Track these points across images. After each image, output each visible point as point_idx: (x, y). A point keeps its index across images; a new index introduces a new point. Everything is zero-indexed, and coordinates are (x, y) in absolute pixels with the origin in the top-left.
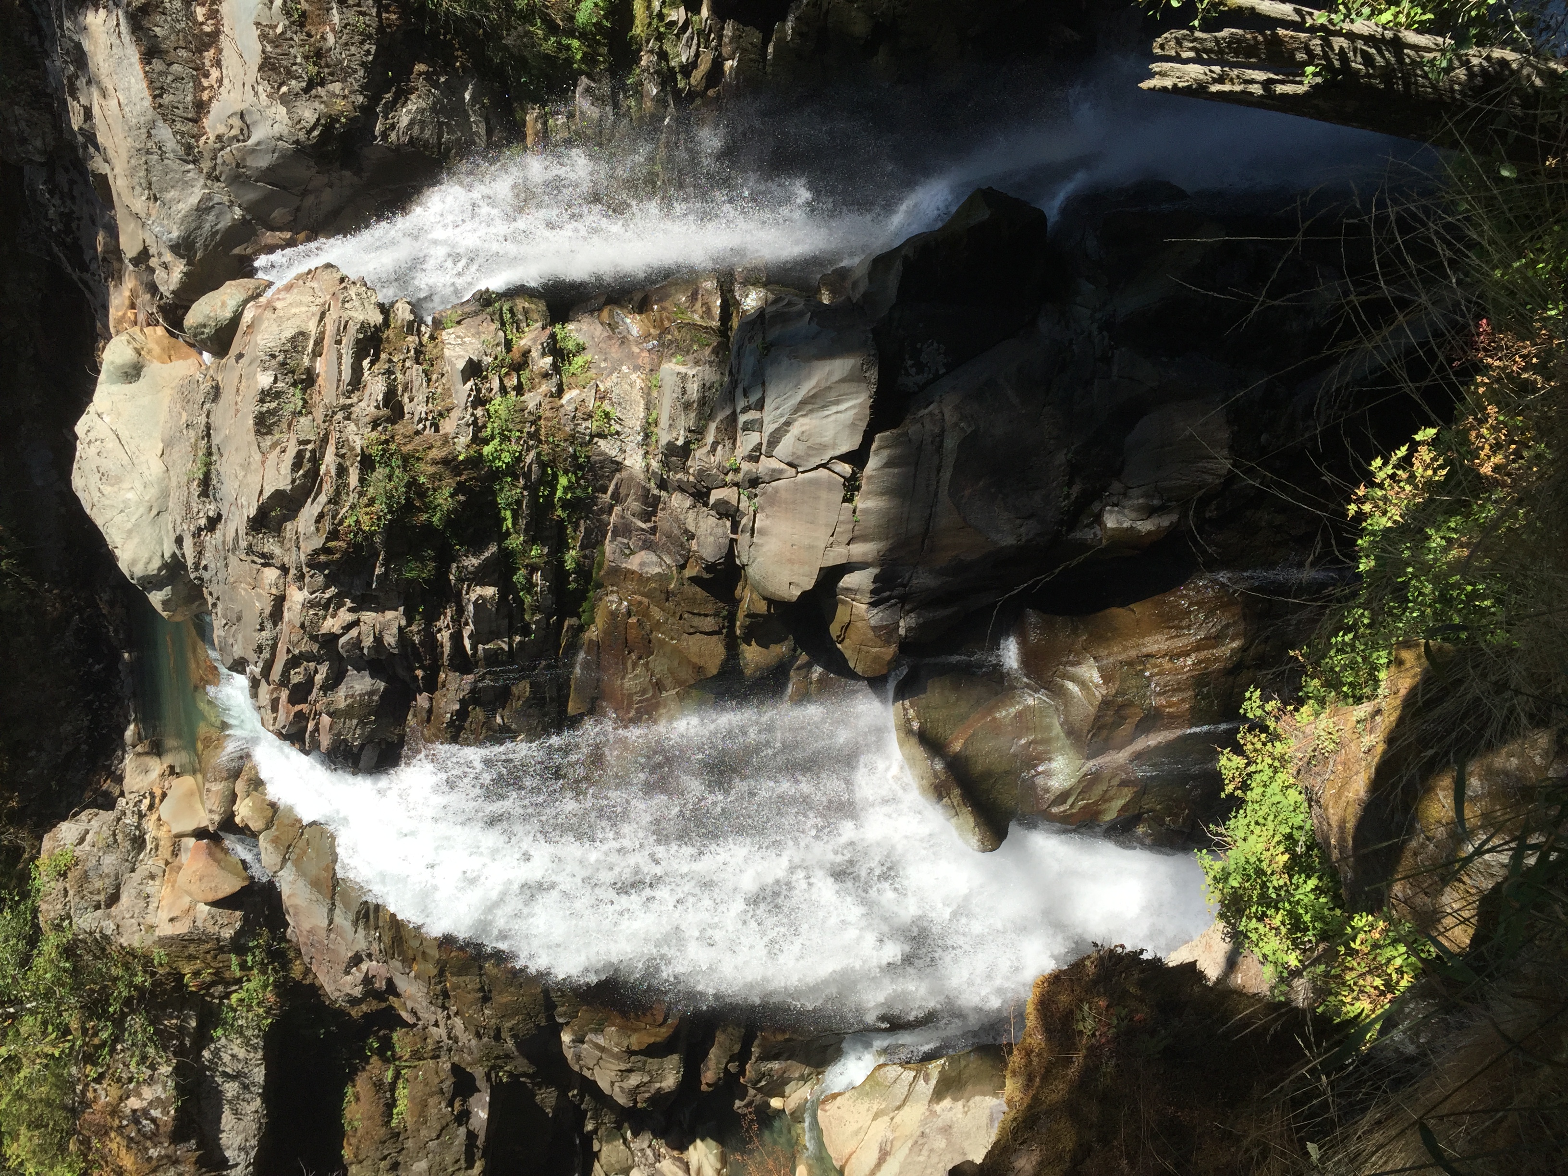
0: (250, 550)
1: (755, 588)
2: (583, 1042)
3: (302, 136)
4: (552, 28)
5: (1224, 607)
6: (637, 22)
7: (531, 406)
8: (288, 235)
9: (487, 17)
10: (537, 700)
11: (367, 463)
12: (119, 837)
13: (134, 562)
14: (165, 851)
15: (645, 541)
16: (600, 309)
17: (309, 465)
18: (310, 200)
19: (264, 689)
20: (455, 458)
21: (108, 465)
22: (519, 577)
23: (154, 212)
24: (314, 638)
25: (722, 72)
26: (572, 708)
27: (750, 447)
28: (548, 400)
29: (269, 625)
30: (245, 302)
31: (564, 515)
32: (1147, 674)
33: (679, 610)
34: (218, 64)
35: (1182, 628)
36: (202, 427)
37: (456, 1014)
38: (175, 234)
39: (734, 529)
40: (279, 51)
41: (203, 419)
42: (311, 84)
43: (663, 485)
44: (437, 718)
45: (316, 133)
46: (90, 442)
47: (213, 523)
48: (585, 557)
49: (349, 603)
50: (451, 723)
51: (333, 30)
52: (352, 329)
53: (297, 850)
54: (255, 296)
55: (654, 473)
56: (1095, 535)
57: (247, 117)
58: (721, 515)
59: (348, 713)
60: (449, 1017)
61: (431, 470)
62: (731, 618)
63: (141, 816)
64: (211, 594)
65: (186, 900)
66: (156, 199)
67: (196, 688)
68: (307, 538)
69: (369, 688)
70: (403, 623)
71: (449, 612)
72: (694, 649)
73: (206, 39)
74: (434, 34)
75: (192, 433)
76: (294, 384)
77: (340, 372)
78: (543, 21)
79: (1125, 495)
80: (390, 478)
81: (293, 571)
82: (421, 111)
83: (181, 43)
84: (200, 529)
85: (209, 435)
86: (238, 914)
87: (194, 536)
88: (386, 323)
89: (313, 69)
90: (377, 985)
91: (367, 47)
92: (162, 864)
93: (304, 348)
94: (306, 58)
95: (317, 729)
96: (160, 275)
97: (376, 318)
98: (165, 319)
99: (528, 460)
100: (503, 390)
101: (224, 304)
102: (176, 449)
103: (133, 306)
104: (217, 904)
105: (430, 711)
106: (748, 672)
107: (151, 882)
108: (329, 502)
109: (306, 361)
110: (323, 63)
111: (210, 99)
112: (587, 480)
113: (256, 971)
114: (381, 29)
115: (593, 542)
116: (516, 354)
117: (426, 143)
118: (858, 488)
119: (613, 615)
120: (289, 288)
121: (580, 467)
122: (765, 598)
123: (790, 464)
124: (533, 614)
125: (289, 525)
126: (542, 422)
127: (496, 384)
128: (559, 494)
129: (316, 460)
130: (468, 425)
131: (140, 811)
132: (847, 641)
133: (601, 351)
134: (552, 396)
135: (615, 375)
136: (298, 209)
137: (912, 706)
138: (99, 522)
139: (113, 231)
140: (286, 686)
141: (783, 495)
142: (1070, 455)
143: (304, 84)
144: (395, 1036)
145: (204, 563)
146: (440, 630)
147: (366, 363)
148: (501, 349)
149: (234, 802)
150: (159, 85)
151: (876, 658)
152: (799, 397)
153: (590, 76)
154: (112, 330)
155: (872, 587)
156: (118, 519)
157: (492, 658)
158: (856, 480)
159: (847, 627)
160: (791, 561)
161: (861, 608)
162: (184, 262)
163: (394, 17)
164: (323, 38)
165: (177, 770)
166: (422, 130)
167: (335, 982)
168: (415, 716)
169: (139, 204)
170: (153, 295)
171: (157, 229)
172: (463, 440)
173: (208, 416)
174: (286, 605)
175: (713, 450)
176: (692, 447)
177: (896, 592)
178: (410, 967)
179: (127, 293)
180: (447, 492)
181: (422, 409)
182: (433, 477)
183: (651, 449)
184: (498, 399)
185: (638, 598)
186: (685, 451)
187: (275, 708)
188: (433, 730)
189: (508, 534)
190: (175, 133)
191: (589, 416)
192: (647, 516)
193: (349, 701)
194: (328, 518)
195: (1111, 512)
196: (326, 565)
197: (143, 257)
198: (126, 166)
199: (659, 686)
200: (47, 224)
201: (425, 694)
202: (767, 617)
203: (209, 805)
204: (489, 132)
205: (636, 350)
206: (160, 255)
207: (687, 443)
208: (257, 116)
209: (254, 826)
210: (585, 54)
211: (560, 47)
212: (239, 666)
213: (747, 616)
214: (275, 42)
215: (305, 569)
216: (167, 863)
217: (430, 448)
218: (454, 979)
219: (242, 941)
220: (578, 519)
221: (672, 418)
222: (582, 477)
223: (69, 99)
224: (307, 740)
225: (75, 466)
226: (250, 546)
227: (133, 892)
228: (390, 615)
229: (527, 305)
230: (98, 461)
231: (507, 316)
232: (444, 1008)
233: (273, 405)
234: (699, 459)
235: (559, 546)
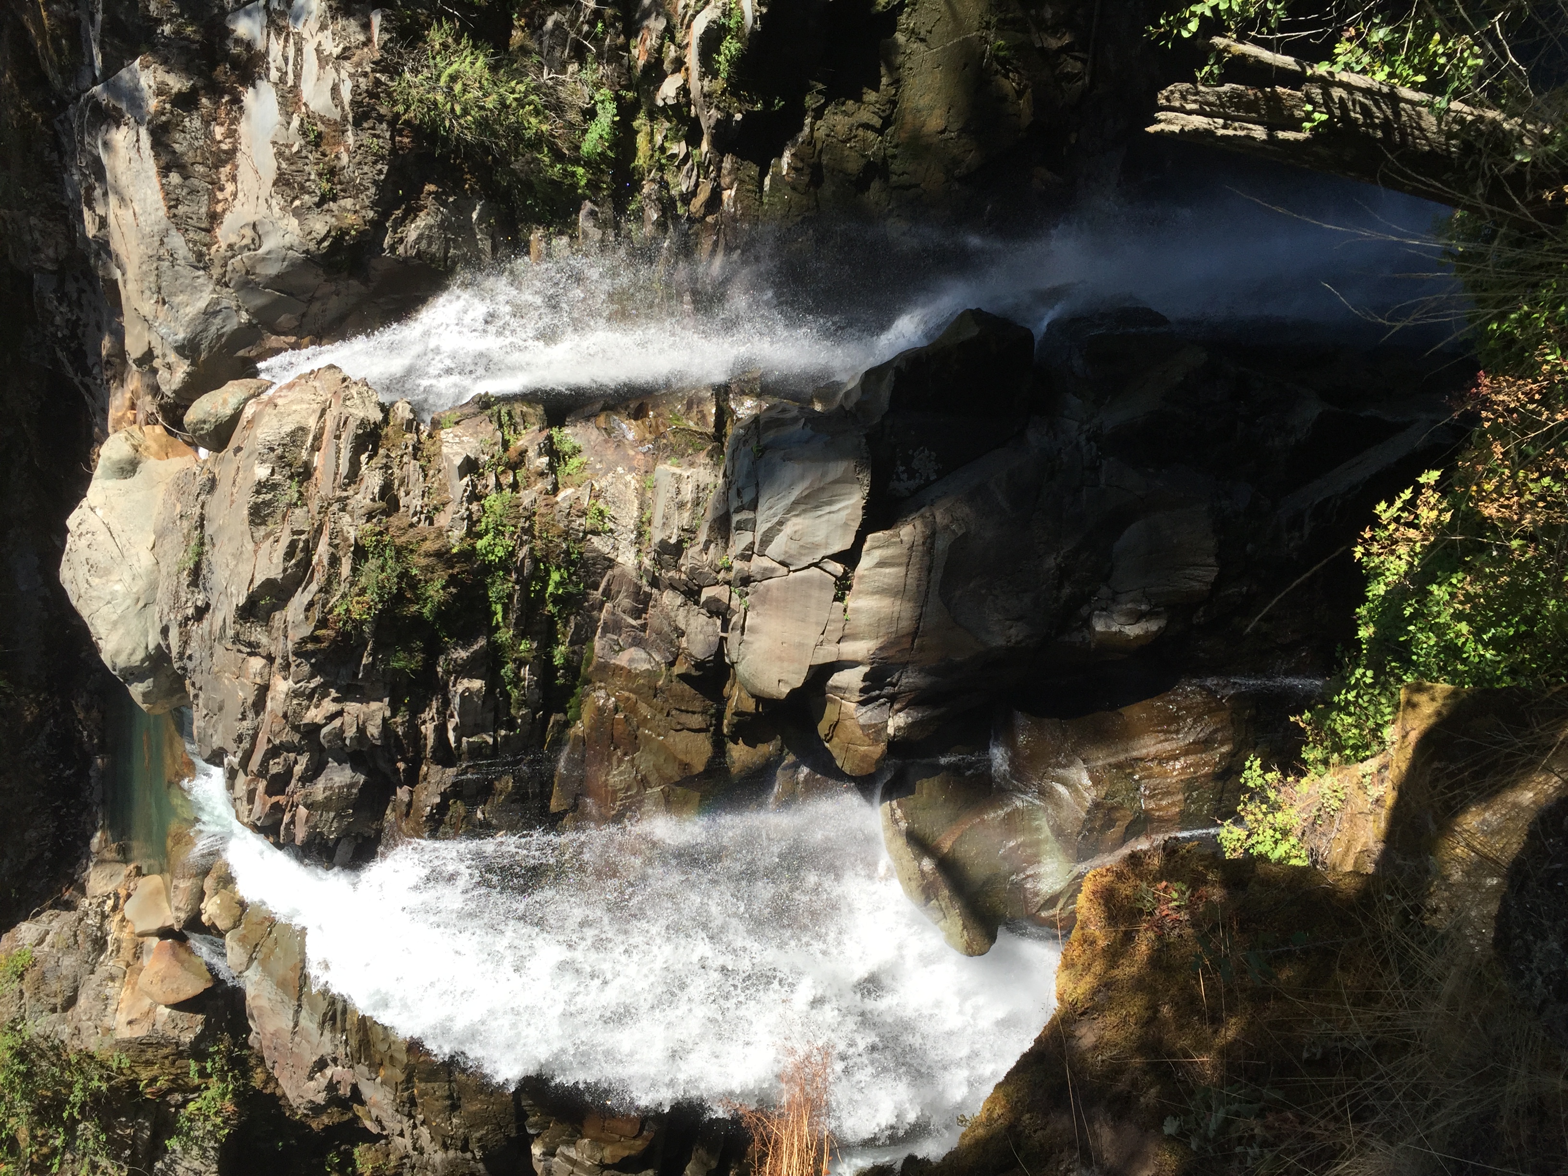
0: (236, 639)
1: (744, 686)
2: (554, 1155)
3: (312, 246)
4: (558, 156)
5: (1210, 712)
6: (640, 154)
7: (526, 502)
8: (293, 339)
9: (497, 144)
10: (519, 796)
11: (360, 553)
12: (80, 938)
13: (117, 653)
14: (127, 953)
15: (634, 638)
16: (596, 415)
17: (301, 555)
18: (316, 307)
19: (242, 781)
20: (448, 551)
21: (97, 556)
22: (508, 670)
23: (161, 316)
24: (295, 728)
25: (721, 201)
26: (554, 805)
27: (743, 546)
28: (543, 496)
29: (250, 715)
30: (246, 400)
31: (555, 610)
32: (1136, 777)
33: (667, 707)
34: (234, 179)
35: (1170, 732)
36: (196, 518)
37: (423, 1123)
38: (181, 336)
39: (725, 628)
40: (293, 168)
41: (197, 510)
42: (323, 200)
43: (655, 582)
44: (417, 810)
45: (326, 244)
46: (81, 535)
47: (201, 612)
48: (574, 652)
49: (333, 693)
50: (431, 816)
51: (347, 150)
52: (352, 425)
53: (264, 950)
54: (256, 395)
55: (646, 570)
56: (1084, 638)
57: (258, 228)
58: (712, 614)
59: (326, 805)
60: (415, 1127)
61: (423, 562)
62: (719, 716)
63: (104, 917)
64: (193, 684)
65: (147, 1002)
66: (164, 303)
67: (170, 784)
68: (296, 626)
69: (348, 781)
70: (388, 713)
71: (434, 704)
72: (681, 746)
73: (223, 156)
74: (444, 158)
75: (185, 524)
76: (291, 477)
77: (338, 466)
78: (550, 150)
79: (1114, 600)
80: (383, 569)
81: (279, 661)
82: (430, 227)
83: (199, 159)
84: (187, 619)
85: (202, 526)
86: (200, 1017)
87: (180, 626)
88: (386, 421)
89: (325, 186)
90: (341, 1092)
91: (379, 167)
92: (123, 965)
93: (303, 443)
94: (320, 175)
95: (292, 821)
96: (163, 375)
97: (377, 416)
98: (165, 418)
99: (521, 555)
100: (499, 486)
101: (225, 402)
102: (169, 539)
103: (133, 406)
104: (178, 1006)
105: (410, 804)
106: (735, 770)
107: (110, 984)
108: (320, 591)
109: (304, 455)
110: (336, 180)
111: (224, 211)
112: (579, 577)
113: (215, 1078)
114: (393, 151)
115: (583, 638)
116: (512, 453)
117: (433, 257)
118: (849, 588)
119: (600, 710)
120: (291, 386)
121: (572, 563)
122: (753, 696)
123: (783, 563)
124: (519, 709)
125: (278, 615)
126: (536, 518)
127: (492, 481)
128: (550, 589)
129: (309, 551)
130: (463, 519)
131: (103, 912)
132: (835, 740)
133: (596, 453)
134: (547, 493)
135: (610, 475)
136: (304, 315)
137: (900, 805)
138: (84, 613)
139: (119, 335)
140: (264, 777)
141: (775, 593)
142: (1059, 559)
143: (317, 199)
144: (356, 1151)
145: (188, 652)
146: (424, 722)
147: (364, 458)
148: (498, 448)
149: (201, 900)
150: (174, 196)
151: (864, 757)
152: (793, 498)
153: (595, 203)
154: (110, 430)
155: (861, 685)
156: (105, 610)
157: (476, 751)
158: (848, 579)
159: (835, 726)
160: (780, 659)
161: (850, 707)
162: (188, 362)
163: (406, 140)
164: (337, 157)
165: (144, 871)
166: (430, 245)
167: (298, 1087)
168: (394, 810)
169: (147, 307)
170: (154, 396)
171: (163, 331)
172: (458, 533)
173: (202, 507)
174: (270, 695)
175: (706, 549)
176: (685, 545)
177: (885, 691)
178: (377, 1073)
179: (128, 395)
180: (438, 584)
181: (417, 503)
182: (426, 569)
183: (643, 548)
184: (493, 496)
185: (627, 694)
186: (678, 549)
187: (251, 800)
188: (412, 824)
189: (498, 627)
190: (188, 241)
191: (583, 513)
192: (637, 613)
193: (328, 793)
194: (318, 607)
195: (1100, 616)
196: (313, 654)
197: (148, 357)
198: (137, 271)
199: (644, 783)
200: (52, 329)
201: (406, 788)
202: (756, 715)
203: (175, 903)
204: (495, 249)
205: (631, 453)
206: (164, 356)
207: (680, 542)
208: (269, 227)
209: (221, 925)
210: (589, 180)
211: (565, 173)
212: (216, 758)
213: (735, 714)
214: (291, 160)
215: (291, 658)
216: (128, 965)
217: (424, 539)
218: (422, 1085)
219: (202, 1046)
220: (569, 615)
221: (666, 517)
222: (574, 573)
223: (85, 210)
224: (282, 833)
225: (64, 558)
226: (237, 634)
227: (91, 993)
228: (374, 705)
229: (525, 409)
230: (87, 553)
231: (505, 419)
232: (410, 1116)
233: (269, 497)
234: (692, 557)
235: (549, 640)
